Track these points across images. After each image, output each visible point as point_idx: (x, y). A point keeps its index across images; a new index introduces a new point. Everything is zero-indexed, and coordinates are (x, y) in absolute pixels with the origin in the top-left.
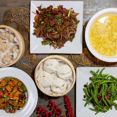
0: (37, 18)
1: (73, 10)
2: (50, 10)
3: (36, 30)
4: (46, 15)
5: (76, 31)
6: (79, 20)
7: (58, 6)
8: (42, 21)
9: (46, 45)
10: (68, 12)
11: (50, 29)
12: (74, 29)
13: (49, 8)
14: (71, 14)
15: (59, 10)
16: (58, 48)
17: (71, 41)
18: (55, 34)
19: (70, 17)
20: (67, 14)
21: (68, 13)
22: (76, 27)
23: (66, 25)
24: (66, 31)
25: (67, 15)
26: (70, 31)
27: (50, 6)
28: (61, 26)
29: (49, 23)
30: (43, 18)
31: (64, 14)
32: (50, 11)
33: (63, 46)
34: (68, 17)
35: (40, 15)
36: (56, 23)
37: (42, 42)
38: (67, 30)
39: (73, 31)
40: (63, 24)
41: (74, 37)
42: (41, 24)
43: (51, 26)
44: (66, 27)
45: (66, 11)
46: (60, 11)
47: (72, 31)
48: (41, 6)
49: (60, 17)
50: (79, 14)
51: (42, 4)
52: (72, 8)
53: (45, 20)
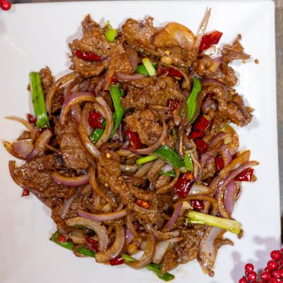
0: (178, 37)
1: (231, 243)
2: (223, 107)
3: (111, 36)
4: (192, 85)
5: (114, 262)
6: (172, 277)
7: (248, 153)
8: (156, 68)
9: (27, 92)
10: (219, 215)
11: (113, 110)
12: (125, 251)
13: (236, 101)
14: (205, 228)
15: (226, 160)
16: (12, 164)
17: (58, 238)
18: (83, 144)
19: (191, 227)
20: (207, 205)
21: (210, 212)
22: (133, 264)
23: (137, 208)
24: (107, 207)
25: (198, 206)
26: (107, 226)
27: (249, 110)
28: (131, 174)
29: (147, 107)
30: (178, 74)
31: (205, 190)
32: (218, 110)
33: (26, 193)
34: (187, 211)
35: (194, 54)
36: (146, 146)
37: (46, 73)
38: (113, 210)
39: (110, 245)
40: (145, 185)
41: (77, 249)
42: (141, 64)
43: (129, 119)
44: (125, 207)
45: (223, 200)
46: (222, 168)
47: (107, 241)
48: (246, 57)
49: (183, 169)
50: (211, 273)
51: (256, 61)
52: (240, 234)
53: (162, 83)
